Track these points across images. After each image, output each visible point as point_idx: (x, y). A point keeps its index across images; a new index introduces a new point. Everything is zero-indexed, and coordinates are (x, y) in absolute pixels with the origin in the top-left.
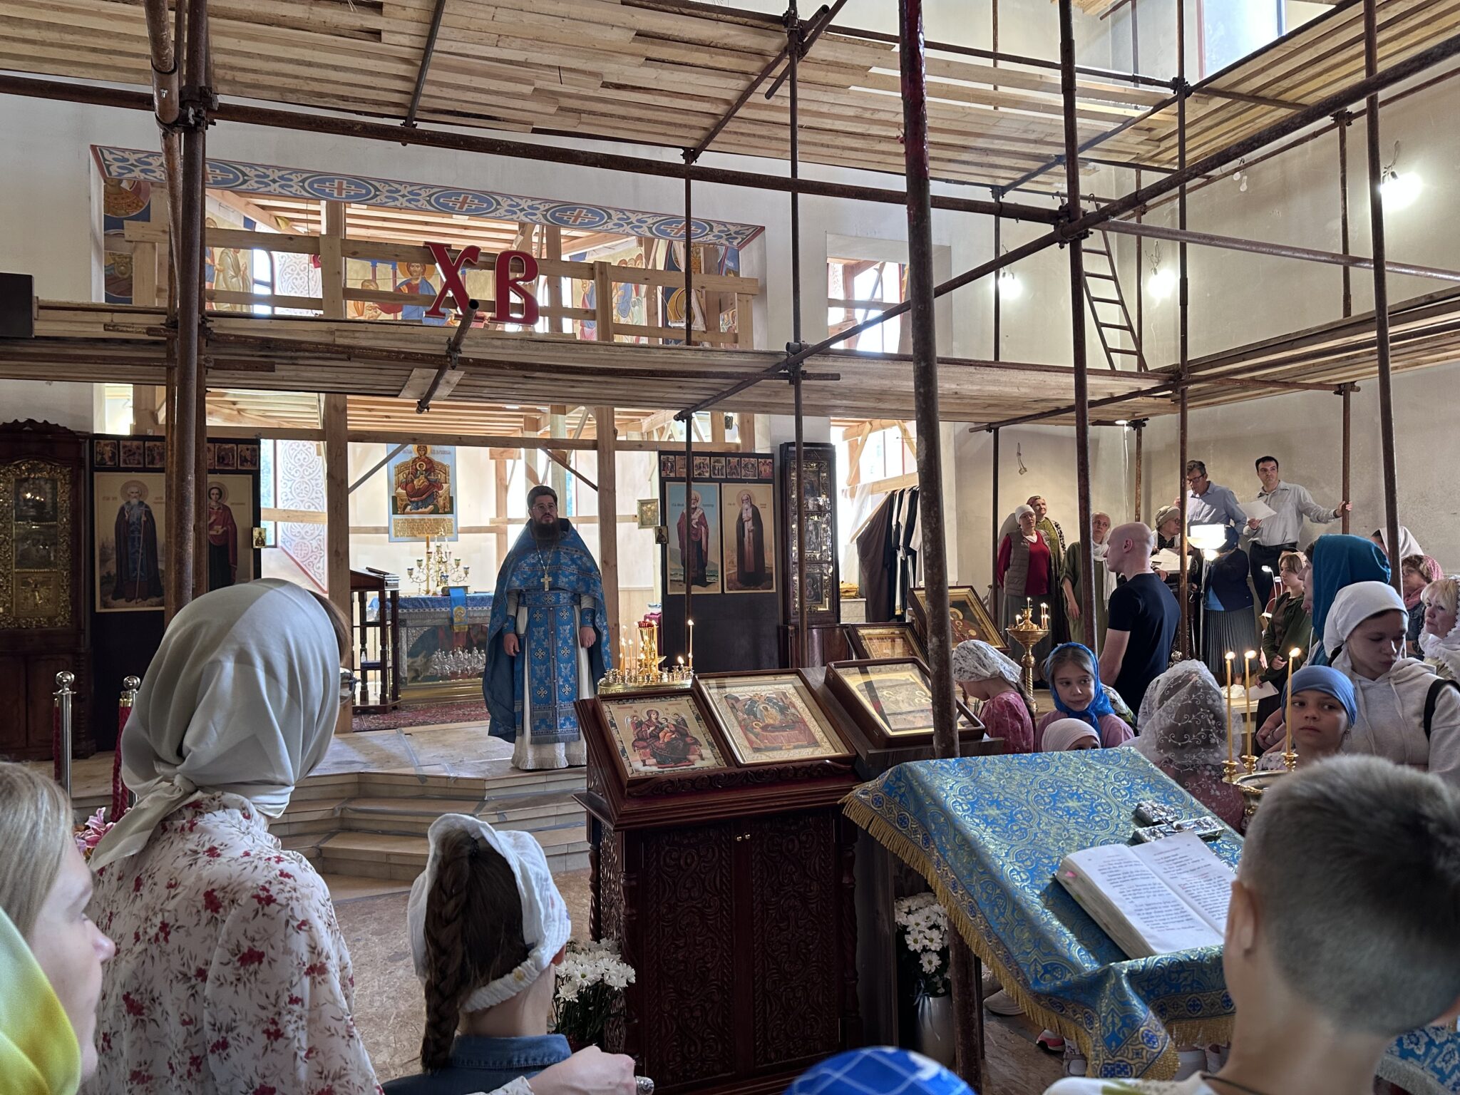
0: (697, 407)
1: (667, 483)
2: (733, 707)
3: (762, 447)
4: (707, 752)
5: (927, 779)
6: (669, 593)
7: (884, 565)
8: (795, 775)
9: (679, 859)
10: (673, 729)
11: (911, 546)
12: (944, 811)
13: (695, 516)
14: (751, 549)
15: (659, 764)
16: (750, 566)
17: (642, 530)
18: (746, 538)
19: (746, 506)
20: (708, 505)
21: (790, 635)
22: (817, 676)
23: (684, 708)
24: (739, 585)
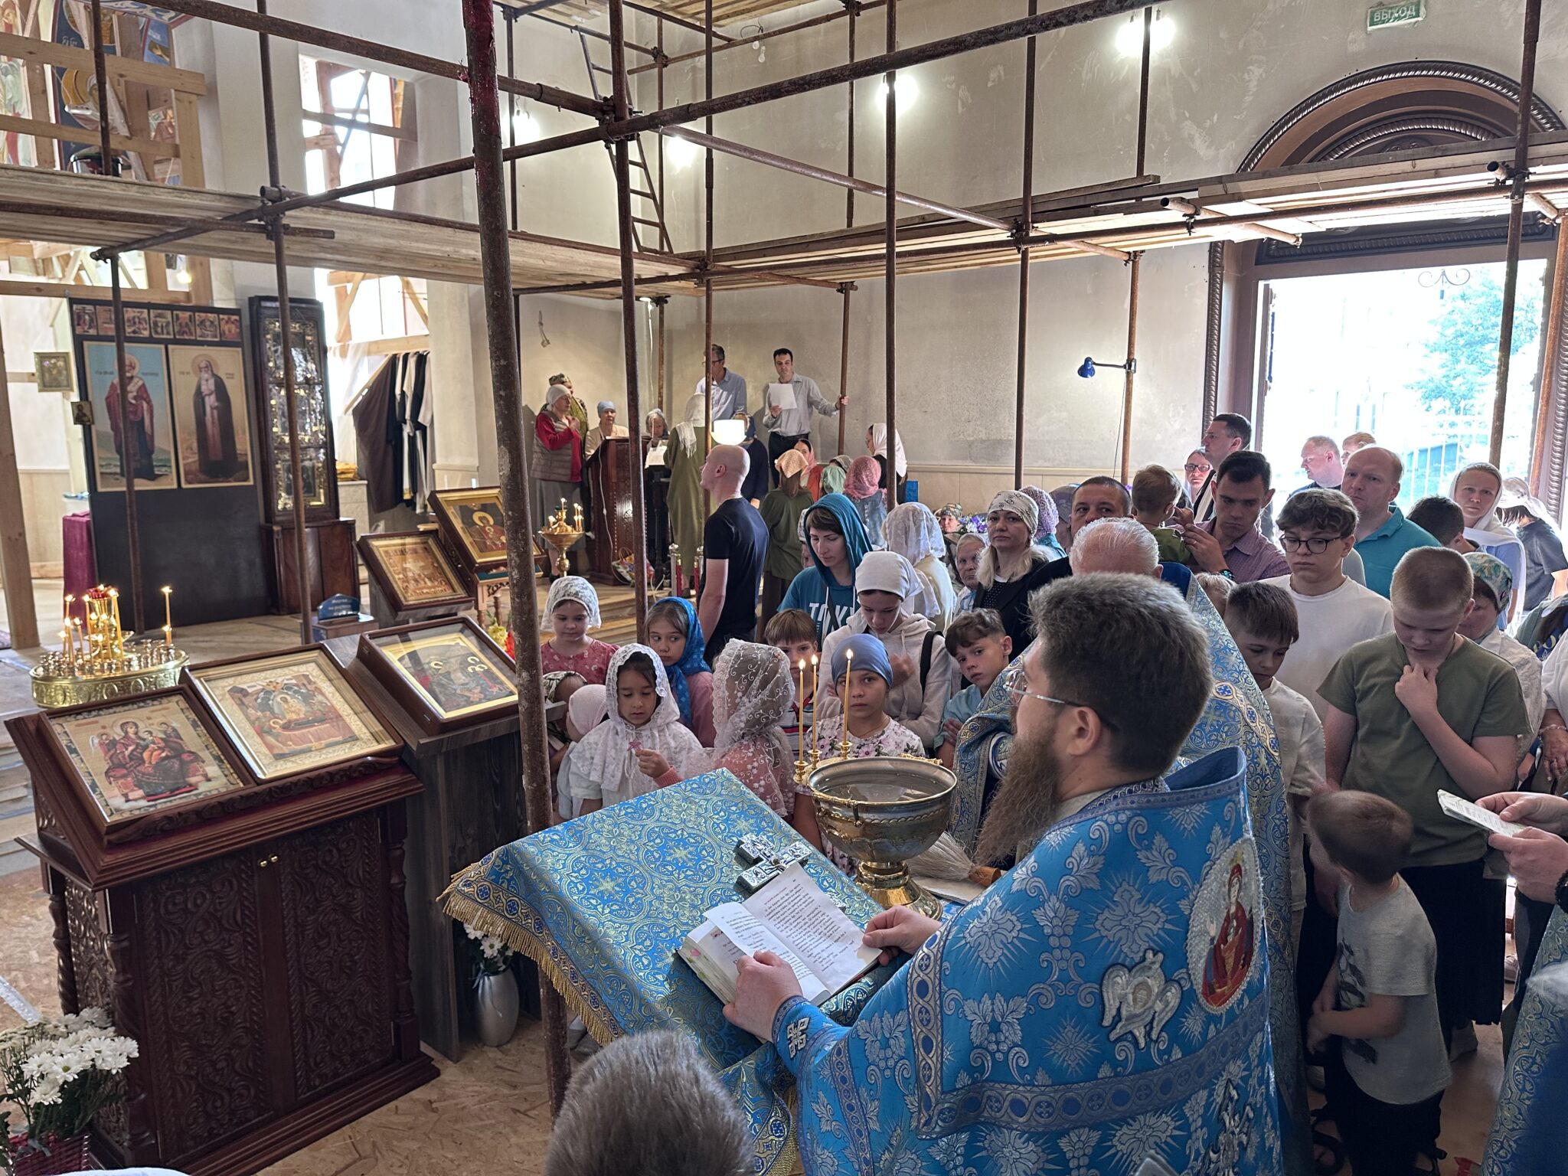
0: (127, 246)
1: (86, 343)
2: (241, 704)
3: (222, 299)
4: (213, 770)
5: (538, 860)
6: (100, 489)
7: (388, 442)
8: (332, 780)
9: (185, 902)
10: (162, 744)
11: (420, 420)
12: (560, 898)
13: (133, 388)
14: (217, 431)
15: (149, 796)
16: (216, 453)
17: (45, 394)
18: (208, 418)
19: (206, 376)
20: (152, 374)
21: (276, 537)
22: (346, 650)
23: (175, 716)
24: (202, 477)
